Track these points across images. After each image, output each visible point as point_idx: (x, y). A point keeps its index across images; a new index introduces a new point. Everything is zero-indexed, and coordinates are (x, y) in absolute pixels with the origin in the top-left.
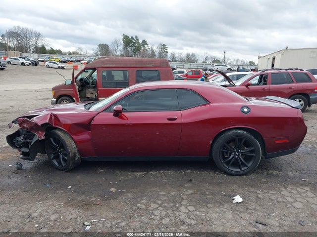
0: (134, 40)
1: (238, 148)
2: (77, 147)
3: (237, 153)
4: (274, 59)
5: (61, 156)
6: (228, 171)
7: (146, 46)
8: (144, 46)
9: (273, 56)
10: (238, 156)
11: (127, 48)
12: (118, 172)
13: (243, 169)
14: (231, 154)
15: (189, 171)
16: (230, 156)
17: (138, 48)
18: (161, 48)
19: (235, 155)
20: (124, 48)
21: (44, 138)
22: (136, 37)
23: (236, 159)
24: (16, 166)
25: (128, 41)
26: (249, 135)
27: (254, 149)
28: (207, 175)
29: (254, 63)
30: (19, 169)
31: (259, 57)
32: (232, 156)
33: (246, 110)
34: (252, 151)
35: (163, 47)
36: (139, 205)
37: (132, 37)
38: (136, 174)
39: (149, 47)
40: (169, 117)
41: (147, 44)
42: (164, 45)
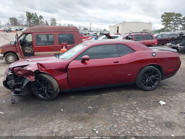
0: (34, 15)
1: (150, 76)
2: (58, 84)
3: (149, 79)
4: (118, 27)
5: (46, 91)
6: (145, 89)
7: (42, 19)
8: (41, 19)
9: (118, 26)
10: (150, 80)
11: (29, 21)
12: (83, 97)
13: (153, 87)
14: (146, 79)
15: (123, 91)
16: (146, 81)
17: (38, 21)
18: (52, 21)
19: (148, 79)
20: (28, 20)
21: (35, 80)
22: (35, 13)
23: (149, 82)
24: (11, 101)
25: (30, 16)
26: (156, 68)
27: (158, 76)
28: (134, 92)
29: (106, 30)
30: (13, 103)
31: (110, 27)
32: (147, 80)
33: (154, 54)
34: (157, 77)
35: (53, 20)
36: (114, 114)
37: (33, 14)
38: (95, 96)
39: (44, 20)
40: (114, 61)
41: (43, 18)
42: (54, 19)
